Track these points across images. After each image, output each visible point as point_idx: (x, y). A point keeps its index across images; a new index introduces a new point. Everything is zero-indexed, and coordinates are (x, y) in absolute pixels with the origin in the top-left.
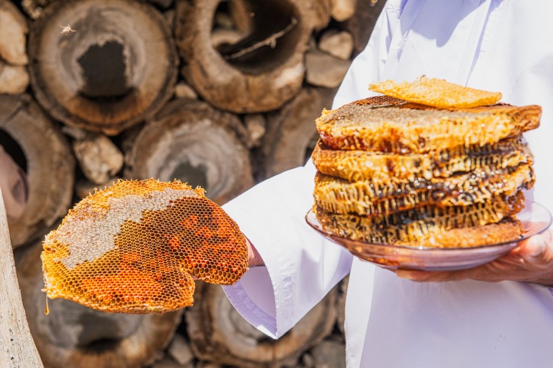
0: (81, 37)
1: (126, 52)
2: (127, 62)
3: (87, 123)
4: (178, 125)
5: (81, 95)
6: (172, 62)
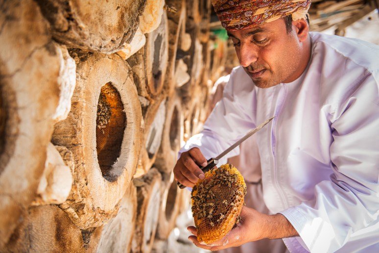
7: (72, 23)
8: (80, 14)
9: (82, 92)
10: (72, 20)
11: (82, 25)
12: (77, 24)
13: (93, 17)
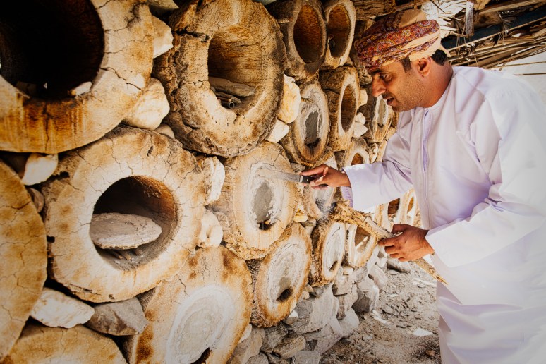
7: (213, 149)
8: (217, 142)
9: (232, 179)
10: (212, 146)
11: (219, 146)
12: (217, 147)
13: (229, 139)
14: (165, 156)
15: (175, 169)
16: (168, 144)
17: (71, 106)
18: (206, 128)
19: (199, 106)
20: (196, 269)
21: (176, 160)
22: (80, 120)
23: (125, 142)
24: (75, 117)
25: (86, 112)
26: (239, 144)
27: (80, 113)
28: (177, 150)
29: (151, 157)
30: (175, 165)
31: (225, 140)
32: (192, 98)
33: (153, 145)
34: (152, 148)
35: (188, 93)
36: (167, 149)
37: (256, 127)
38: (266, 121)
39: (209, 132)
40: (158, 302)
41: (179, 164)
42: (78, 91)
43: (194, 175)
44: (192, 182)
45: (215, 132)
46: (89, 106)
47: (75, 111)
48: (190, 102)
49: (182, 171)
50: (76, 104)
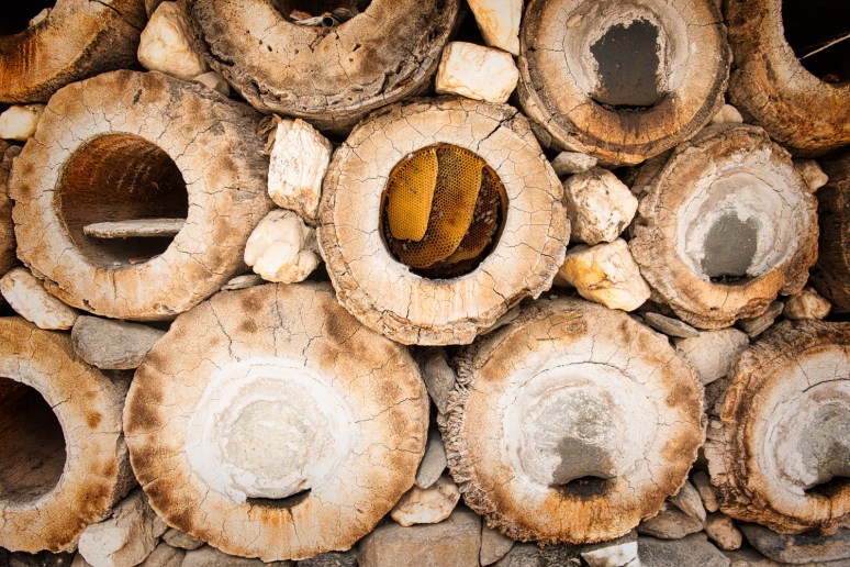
0: (600, 13)
1: (661, 40)
2: (661, 55)
3: (599, 143)
4: (727, 154)
5: (595, 100)
6: (725, 58)
11: (277, 92)
14: (161, 105)
15: (177, 126)
16: (167, 87)
17: (23, 38)
18: (247, 60)
19: (232, 26)
20: (258, 318)
21: (181, 111)
22: (33, 54)
23: (98, 83)
24: (27, 52)
25: (41, 44)
26: (325, 87)
27: (34, 46)
28: (182, 94)
29: (139, 106)
30: (178, 120)
31: (289, 81)
32: (218, 13)
33: (141, 88)
34: (140, 92)
35: (211, 6)
36: (165, 94)
37: (371, 53)
38: (402, 39)
39: (252, 68)
40: (174, 345)
41: (186, 119)
42: (36, 20)
43: (210, 136)
44: (206, 148)
45: (266, 65)
46: (45, 36)
47: (28, 44)
48: (213, 20)
49: (189, 129)
50: (28, 35)
